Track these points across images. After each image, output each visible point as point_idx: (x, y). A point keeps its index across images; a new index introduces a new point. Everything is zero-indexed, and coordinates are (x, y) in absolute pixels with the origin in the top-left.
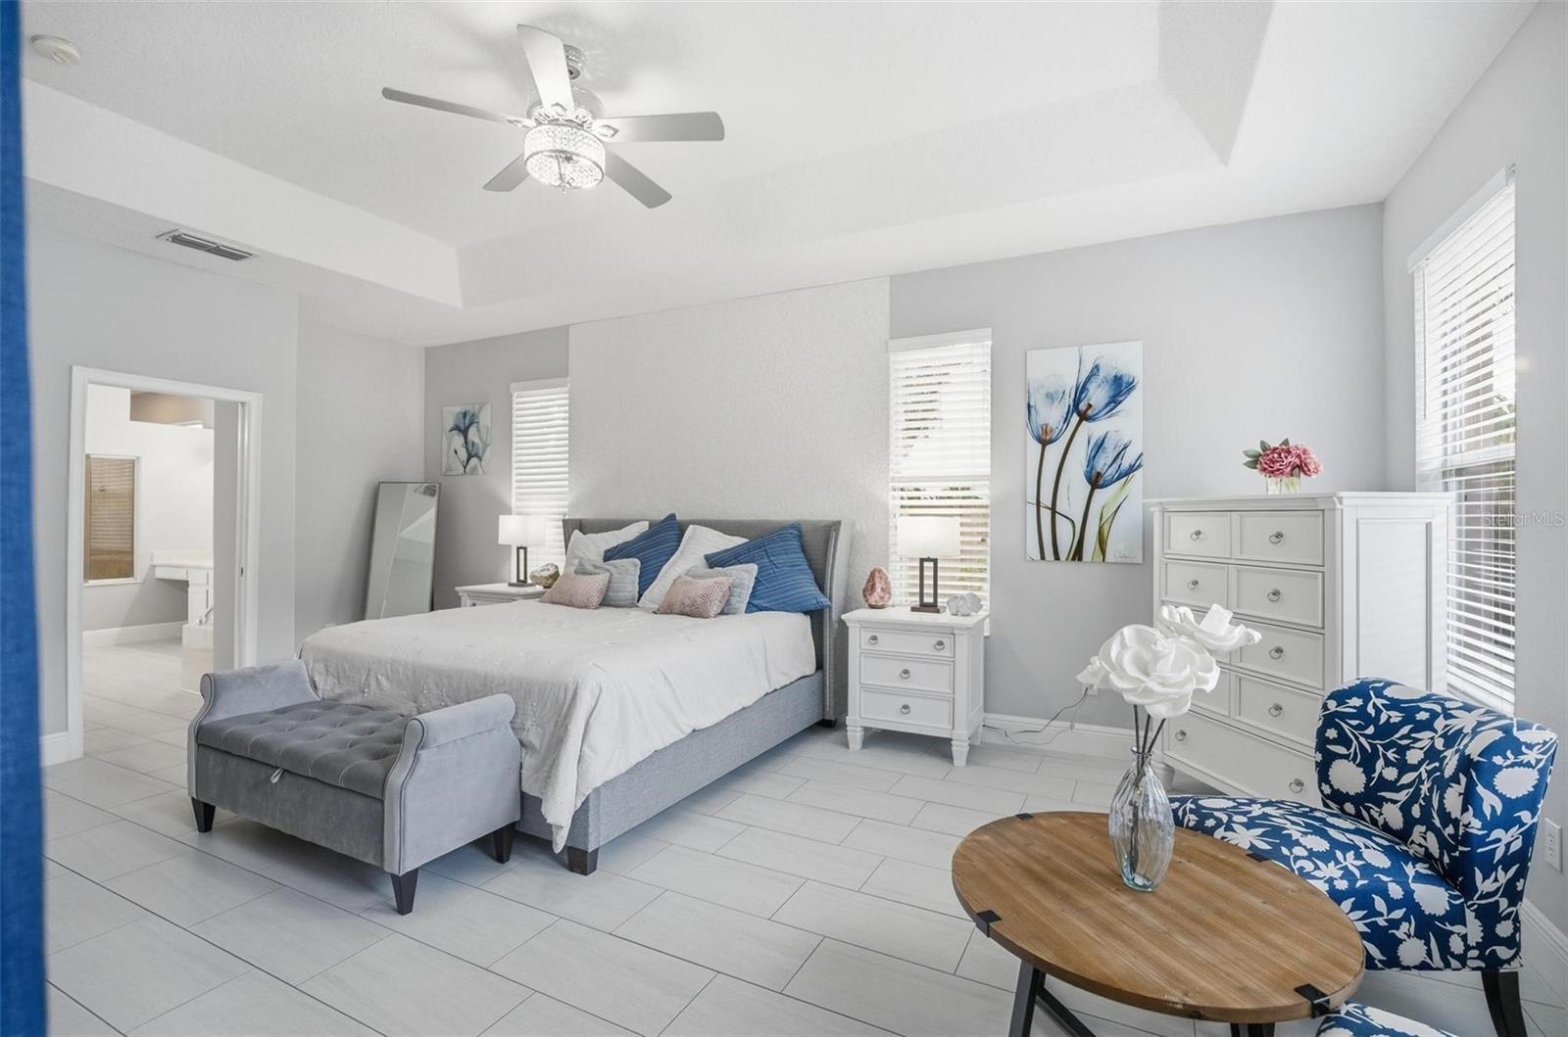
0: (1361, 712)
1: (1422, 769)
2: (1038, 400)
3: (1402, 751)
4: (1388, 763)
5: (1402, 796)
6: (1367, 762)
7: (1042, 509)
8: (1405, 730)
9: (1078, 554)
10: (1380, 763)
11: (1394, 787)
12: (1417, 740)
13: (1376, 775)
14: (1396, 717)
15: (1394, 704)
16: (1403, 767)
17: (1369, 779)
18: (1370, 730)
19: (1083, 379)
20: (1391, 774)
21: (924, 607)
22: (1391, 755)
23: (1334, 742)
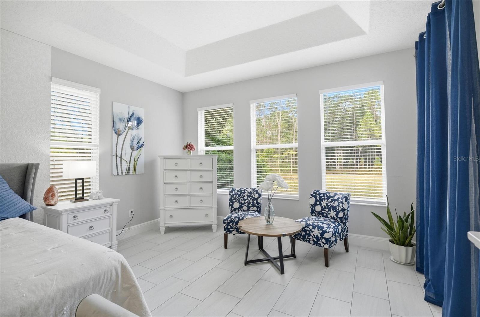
0: (235, 194)
1: (248, 199)
2: (116, 120)
3: (243, 197)
4: (242, 200)
5: (247, 204)
6: (239, 201)
7: (117, 157)
8: (242, 194)
9: (128, 173)
10: (241, 201)
11: (244, 203)
12: (245, 195)
13: (241, 203)
14: (240, 193)
15: (238, 191)
16: (245, 200)
17: (240, 204)
18: (238, 196)
19: (130, 116)
20: (243, 202)
21: (77, 199)
22: (242, 199)
23: (233, 200)
